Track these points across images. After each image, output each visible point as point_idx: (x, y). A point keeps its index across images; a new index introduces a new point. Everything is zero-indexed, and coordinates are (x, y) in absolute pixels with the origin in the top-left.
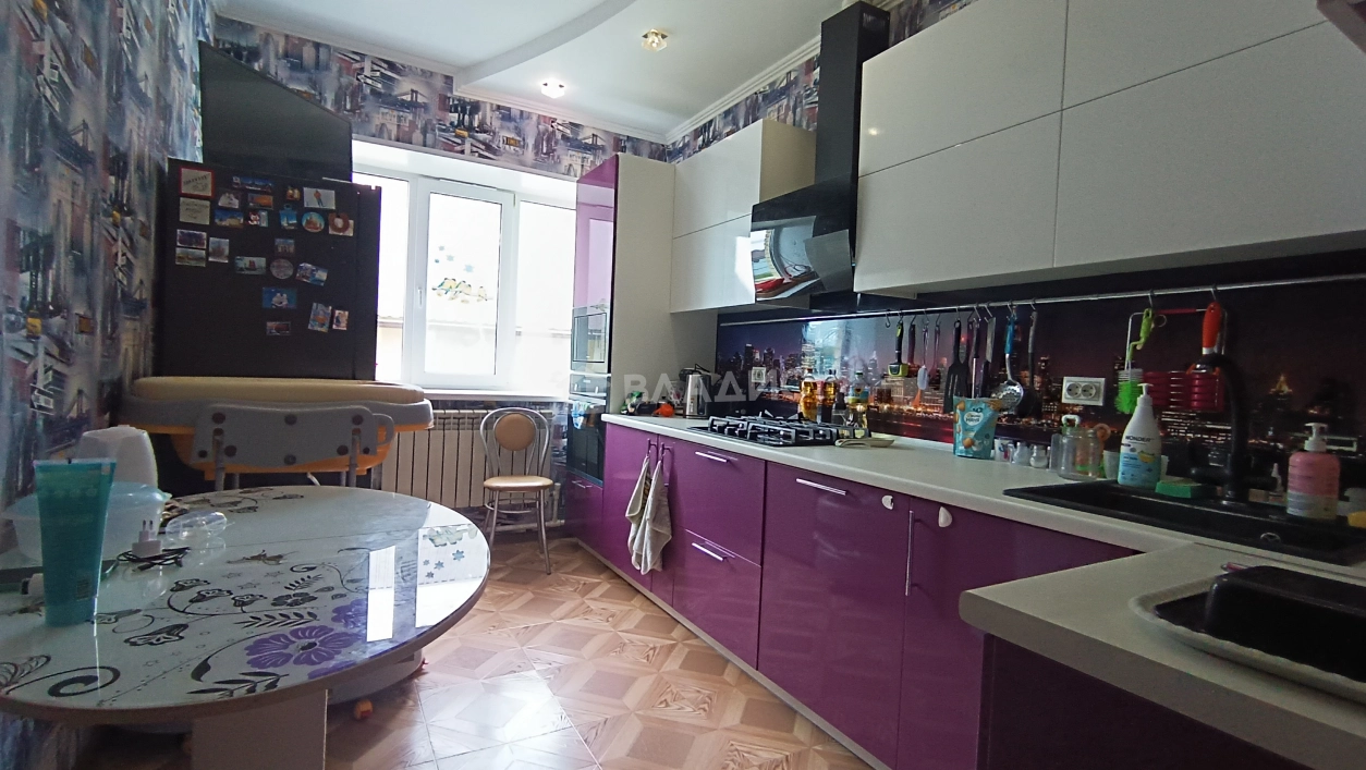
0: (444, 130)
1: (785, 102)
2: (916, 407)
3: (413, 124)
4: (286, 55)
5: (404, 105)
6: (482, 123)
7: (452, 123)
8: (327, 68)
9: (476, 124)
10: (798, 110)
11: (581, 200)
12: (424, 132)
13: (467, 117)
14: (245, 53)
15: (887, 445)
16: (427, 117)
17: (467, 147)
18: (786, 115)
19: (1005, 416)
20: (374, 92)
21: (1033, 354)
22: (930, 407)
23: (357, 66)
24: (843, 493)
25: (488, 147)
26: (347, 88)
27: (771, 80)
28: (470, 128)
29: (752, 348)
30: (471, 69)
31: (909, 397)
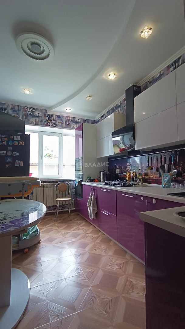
0: (45, 121)
1: (120, 108)
2: (153, 177)
3: (38, 120)
4: (12, 109)
5: (37, 117)
6: (53, 119)
7: (47, 120)
8: (20, 110)
9: (52, 119)
10: (123, 110)
11: (76, 134)
12: (41, 122)
13: (50, 118)
14: (4, 109)
15: (146, 186)
16: (41, 119)
17: (50, 125)
18: (120, 111)
19: (174, 177)
20: (30, 115)
21: (178, 162)
22: (157, 176)
23: (26, 109)
24: (132, 197)
25: (55, 124)
26: (24, 114)
27: (116, 104)
28: (51, 120)
29: (116, 165)
30: (51, 108)
31: (152, 174)
